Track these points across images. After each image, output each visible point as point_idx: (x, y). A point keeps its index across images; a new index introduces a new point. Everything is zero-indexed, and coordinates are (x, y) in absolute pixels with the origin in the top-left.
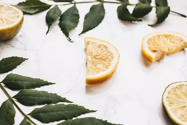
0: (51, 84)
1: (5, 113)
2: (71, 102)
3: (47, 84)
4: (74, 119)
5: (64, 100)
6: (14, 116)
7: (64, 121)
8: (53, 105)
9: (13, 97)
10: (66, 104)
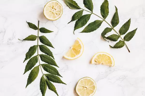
0: (53, 48)
1: (33, 50)
2: (54, 59)
3: (52, 47)
4: (51, 65)
5: (53, 57)
6: (34, 53)
7: (48, 64)
8: (49, 56)
9: (39, 45)
10: (52, 58)
